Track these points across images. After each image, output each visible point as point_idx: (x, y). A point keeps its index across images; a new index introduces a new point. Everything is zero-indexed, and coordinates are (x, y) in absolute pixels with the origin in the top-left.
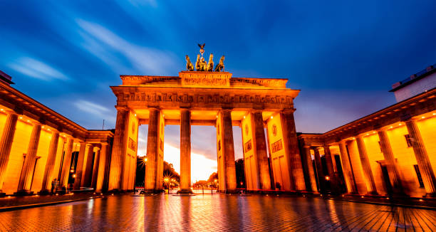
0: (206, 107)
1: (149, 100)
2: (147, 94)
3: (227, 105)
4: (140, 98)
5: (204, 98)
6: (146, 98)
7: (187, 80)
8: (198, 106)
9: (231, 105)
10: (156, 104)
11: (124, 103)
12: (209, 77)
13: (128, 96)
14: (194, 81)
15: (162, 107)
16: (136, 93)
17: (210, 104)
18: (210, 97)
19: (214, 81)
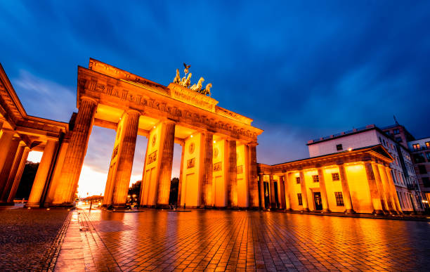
0: (194, 125)
1: (131, 101)
2: (130, 92)
3: (212, 128)
4: (120, 94)
5: (192, 115)
6: (128, 96)
7: (177, 93)
8: (185, 122)
9: (214, 129)
10: (140, 107)
11: (97, 94)
12: (198, 98)
13: (103, 87)
14: (184, 96)
15: (147, 113)
16: (116, 87)
17: (196, 123)
18: (197, 116)
19: (201, 103)
